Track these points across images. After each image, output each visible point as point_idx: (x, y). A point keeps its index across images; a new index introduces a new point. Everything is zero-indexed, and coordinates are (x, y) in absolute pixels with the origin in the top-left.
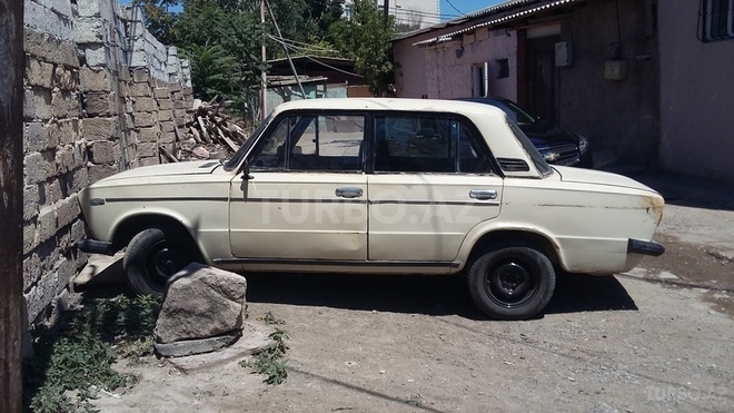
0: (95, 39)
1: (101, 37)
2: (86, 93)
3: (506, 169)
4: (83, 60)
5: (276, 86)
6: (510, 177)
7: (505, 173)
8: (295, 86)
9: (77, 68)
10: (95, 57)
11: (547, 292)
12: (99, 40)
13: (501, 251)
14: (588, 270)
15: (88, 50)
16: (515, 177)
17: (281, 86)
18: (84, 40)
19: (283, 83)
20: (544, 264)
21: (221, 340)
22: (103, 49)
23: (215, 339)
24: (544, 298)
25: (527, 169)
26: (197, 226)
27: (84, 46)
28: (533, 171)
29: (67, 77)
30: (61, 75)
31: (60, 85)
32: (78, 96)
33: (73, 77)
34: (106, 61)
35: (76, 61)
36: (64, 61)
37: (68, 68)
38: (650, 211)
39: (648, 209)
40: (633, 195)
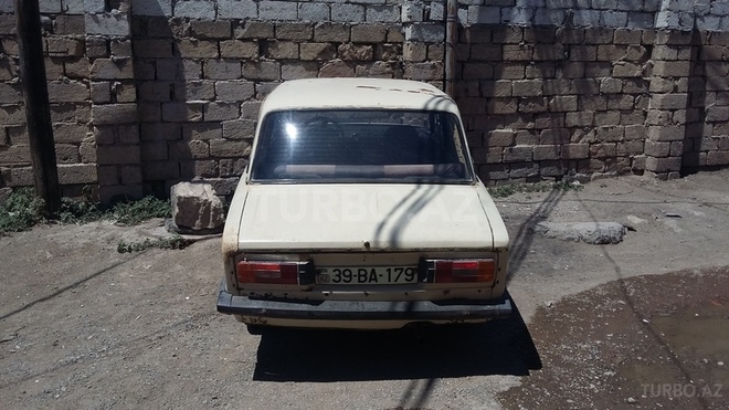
1: (411, 17)
2: (405, 62)
9: (402, 43)
15: (406, 28)
18: (404, 20)
22: (411, 27)
27: (405, 24)
29: (363, 51)
30: (345, 50)
31: (343, 57)
32: (392, 65)
33: (384, 51)
34: (417, 36)
35: (393, 36)
36: (356, 40)
37: (368, 44)
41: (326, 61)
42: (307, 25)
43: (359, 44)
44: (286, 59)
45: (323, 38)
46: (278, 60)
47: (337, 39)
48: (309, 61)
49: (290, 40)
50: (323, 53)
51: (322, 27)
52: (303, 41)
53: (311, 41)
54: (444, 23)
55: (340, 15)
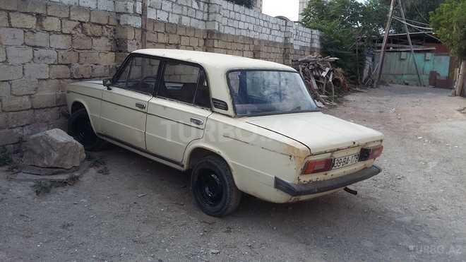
1: (127, 10)
2: (118, 39)
4: (119, 22)
5: (396, 52)
6: (216, 113)
7: (214, 109)
8: (409, 53)
9: (116, 26)
10: (124, 20)
12: (126, 12)
14: (251, 193)
15: (121, 16)
16: (219, 113)
18: (119, 11)
23: (42, 169)
25: (227, 109)
27: (120, 14)
28: (230, 111)
29: (97, 29)
30: (87, 28)
31: (86, 33)
32: (111, 40)
33: (107, 30)
35: (113, 21)
36: (94, 21)
37: (99, 25)
38: (292, 158)
39: (291, 156)
40: (281, 143)
41: (76, 35)
42: (66, 6)
43: (95, 24)
44: (53, 31)
45: (76, 18)
46: (48, 32)
48: (68, 34)
49: (55, 17)
50: (75, 29)
51: (74, 9)
52: (64, 18)
53: (68, 19)
54: (141, 15)
55: (84, 2)
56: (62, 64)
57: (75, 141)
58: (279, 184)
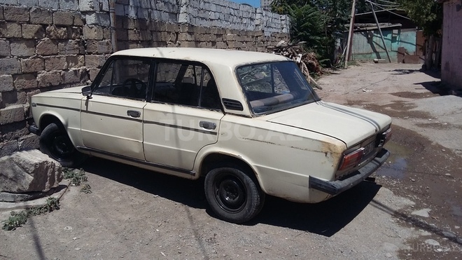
0: (89, 9)
1: (93, 8)
2: (86, 40)
3: (228, 107)
4: (84, 22)
5: (363, 31)
6: (229, 114)
7: (226, 110)
8: (376, 31)
9: (82, 26)
10: (91, 19)
11: (251, 206)
12: (92, 10)
13: (221, 169)
14: (281, 196)
15: (87, 15)
16: (233, 114)
17: (366, 30)
18: (85, 10)
19: (368, 28)
20: (248, 184)
21: (21, 196)
22: (94, 15)
23: (17, 195)
24: (249, 210)
25: (242, 109)
26: (67, 125)
27: (85, 13)
28: (246, 111)
29: (62, 31)
30: (51, 31)
31: (50, 37)
32: (78, 42)
33: (73, 32)
34: (97, 22)
35: (78, 22)
36: (57, 23)
37: (64, 26)
38: (329, 155)
39: (326, 154)
40: (313, 140)
41: (39, 39)
42: (26, 9)
43: (59, 26)
44: (14, 37)
45: (37, 21)
46: (8, 39)
47: (45, 22)
48: (30, 39)
49: (15, 22)
50: (37, 33)
51: (35, 11)
52: (25, 22)
53: (29, 23)
54: (108, 13)
55: (45, 3)
56: (26, 73)
57: (50, 160)
58: (314, 184)
